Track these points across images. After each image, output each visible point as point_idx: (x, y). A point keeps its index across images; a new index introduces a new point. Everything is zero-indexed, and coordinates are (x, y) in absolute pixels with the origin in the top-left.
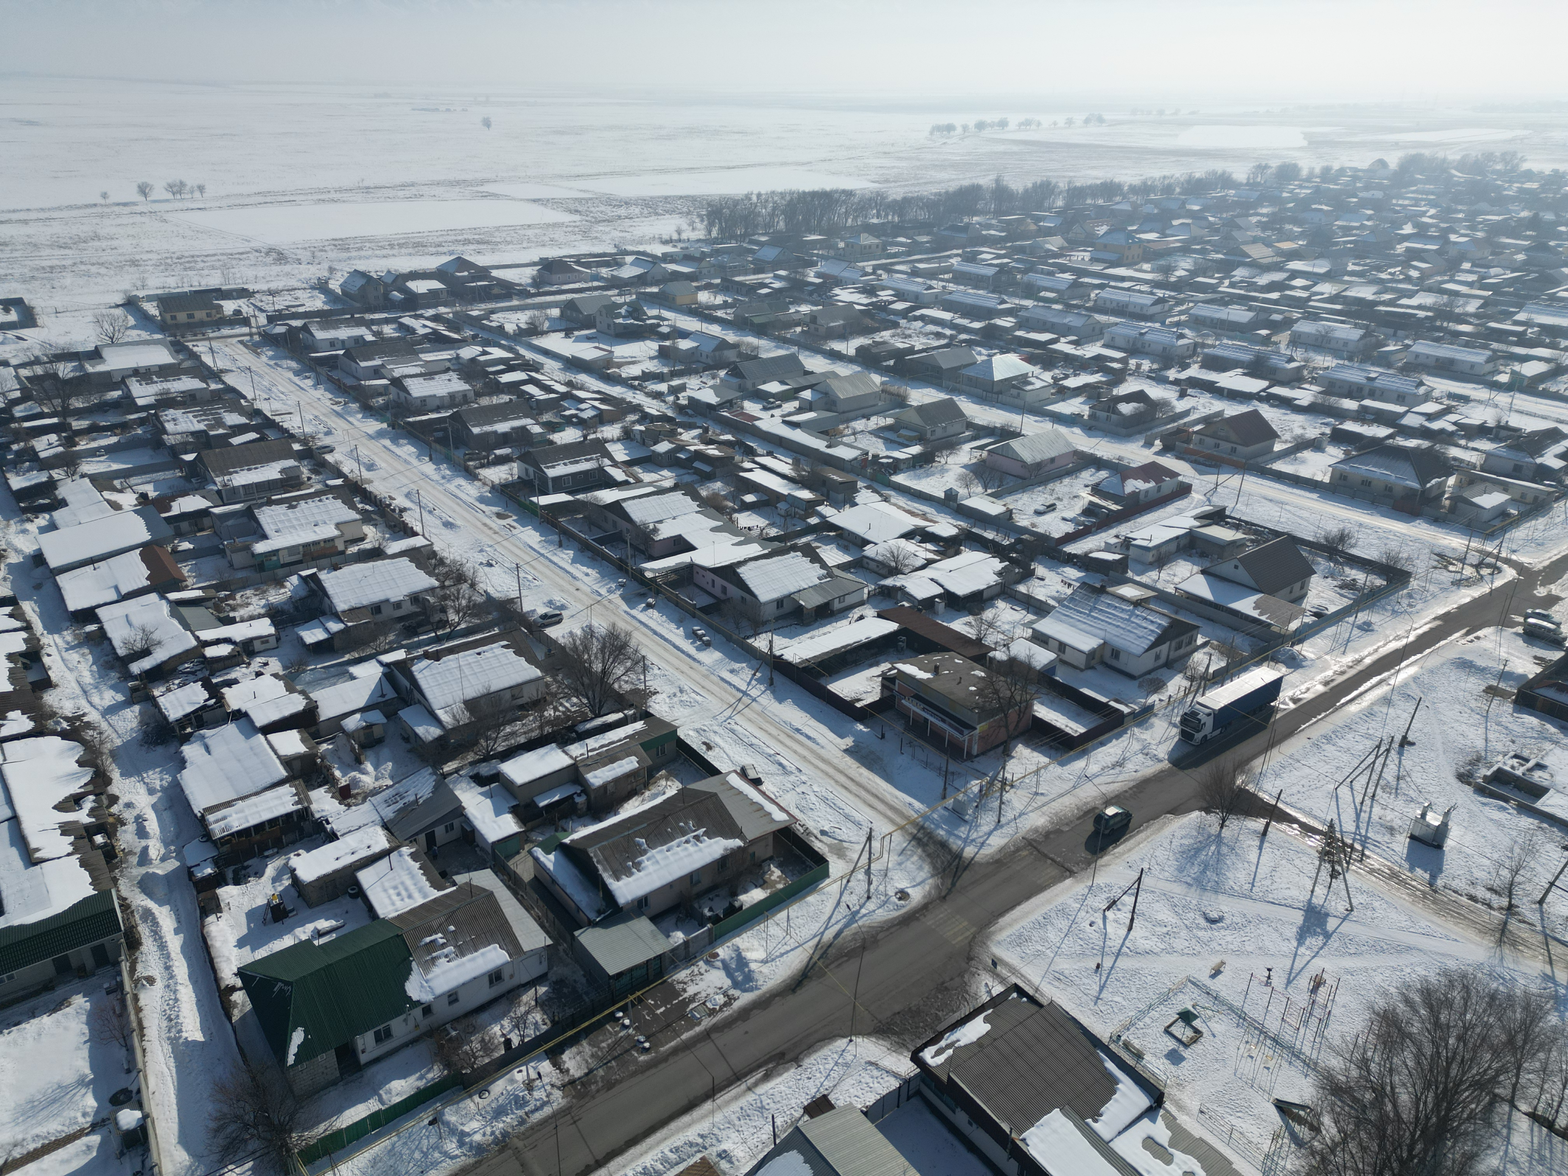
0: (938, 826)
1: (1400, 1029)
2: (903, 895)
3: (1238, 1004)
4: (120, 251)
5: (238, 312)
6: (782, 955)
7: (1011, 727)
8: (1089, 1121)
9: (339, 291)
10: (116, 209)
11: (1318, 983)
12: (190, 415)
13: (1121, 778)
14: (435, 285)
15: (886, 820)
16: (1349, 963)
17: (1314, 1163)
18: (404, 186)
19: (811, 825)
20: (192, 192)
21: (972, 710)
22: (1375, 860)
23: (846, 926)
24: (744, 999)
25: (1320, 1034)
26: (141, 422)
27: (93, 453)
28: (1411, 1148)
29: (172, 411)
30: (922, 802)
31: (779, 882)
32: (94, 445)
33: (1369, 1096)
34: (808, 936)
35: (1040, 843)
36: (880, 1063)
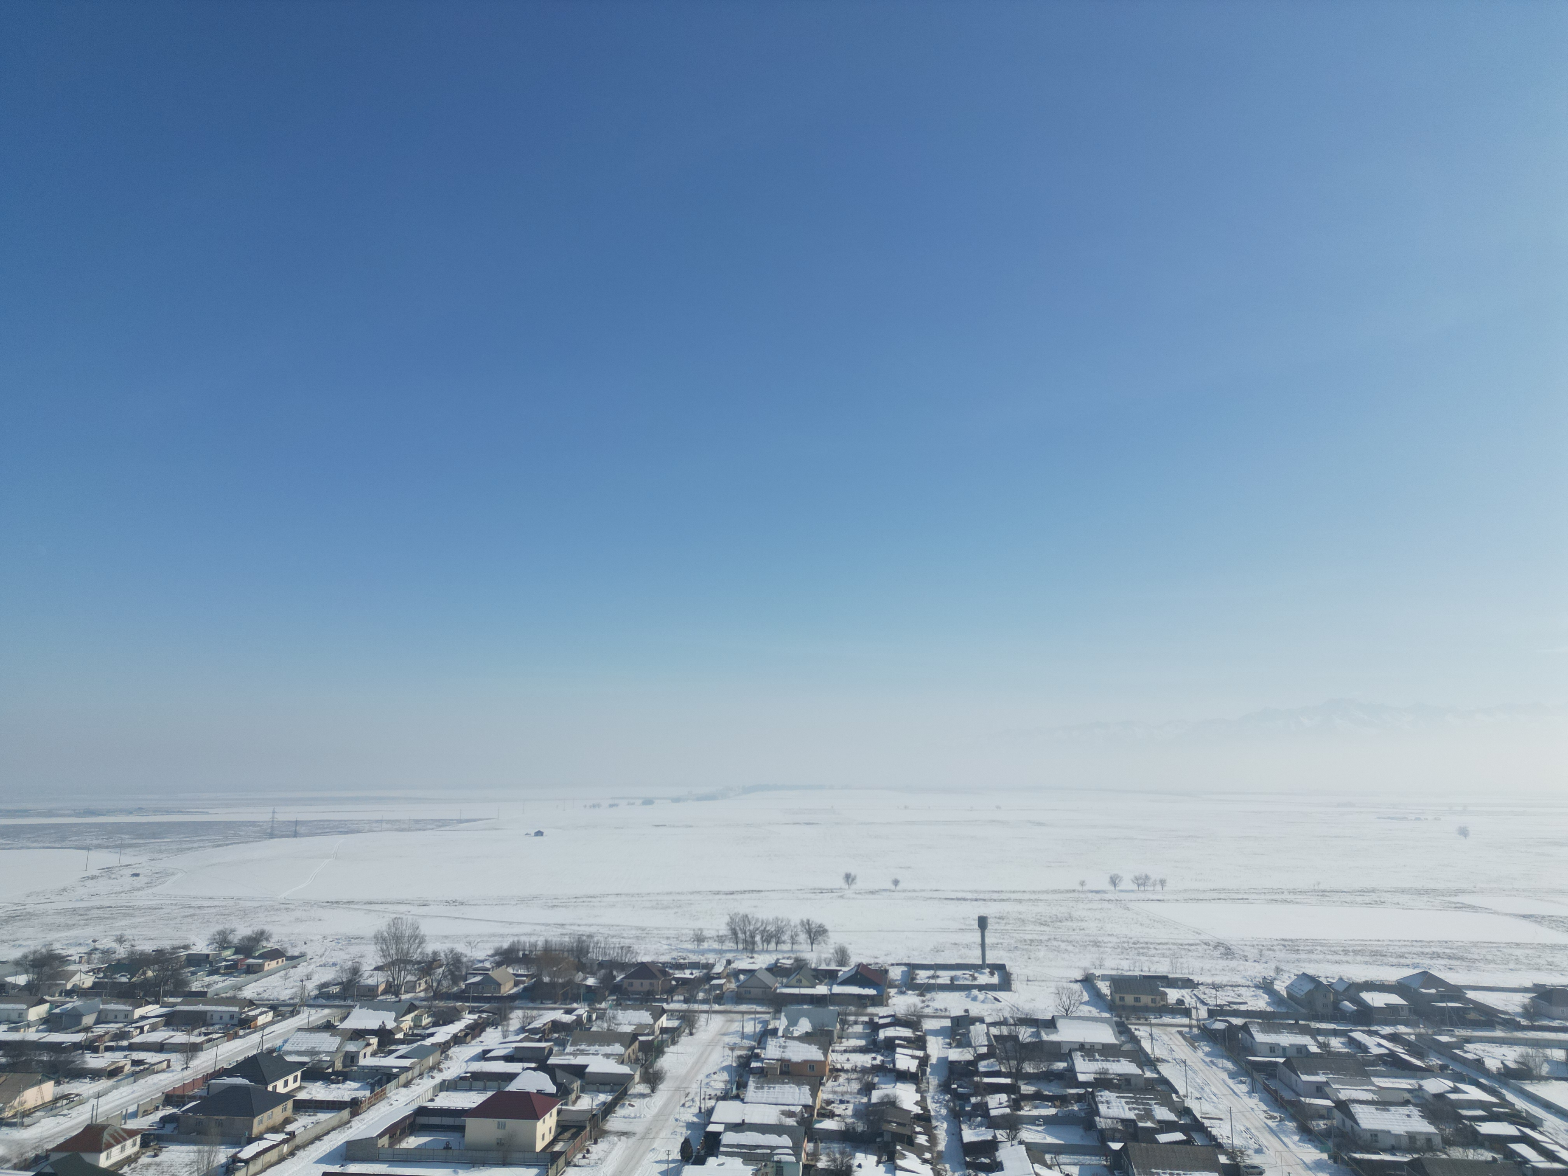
4: (1087, 932)
5: (1180, 1002)
9: (1285, 994)
10: (1090, 895)
12: (1123, 1100)
14: (1395, 999)
18: (1363, 892)
20: (1154, 885)
26: (1079, 1098)
27: (1033, 1121)
29: (1107, 1093)
32: (1035, 1112)
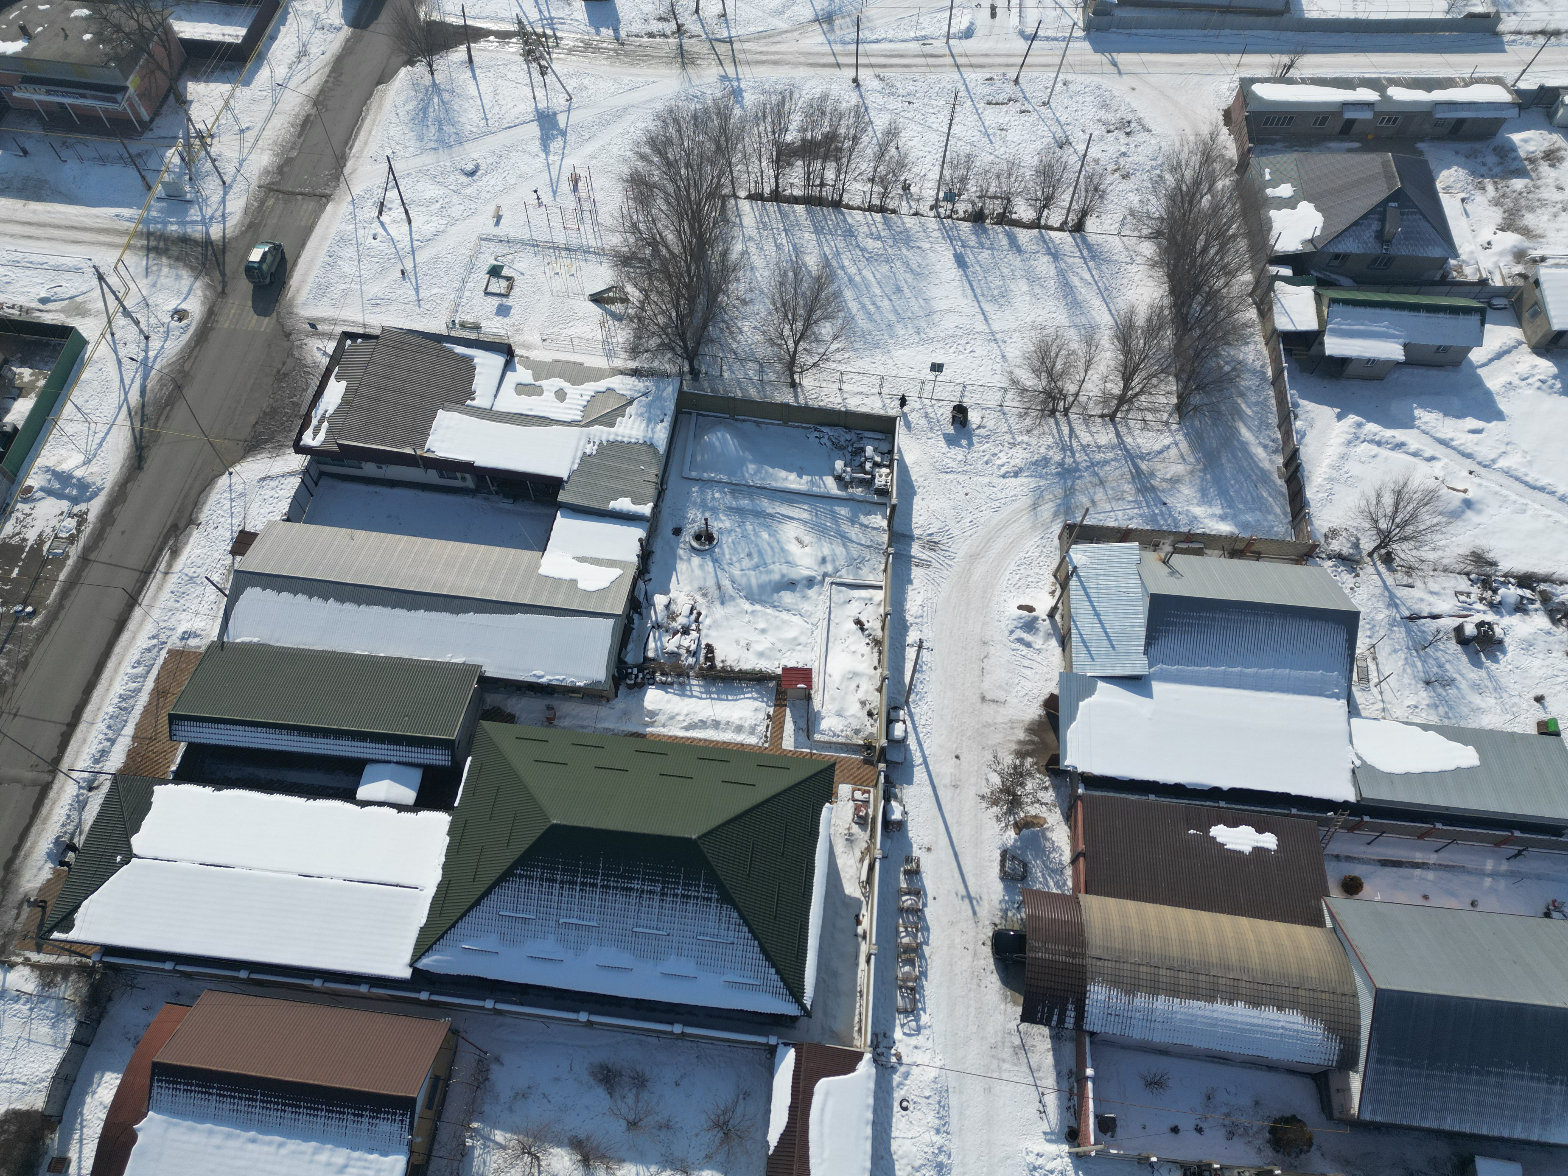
0: (165, 223)
1: (646, 184)
2: (180, 315)
3: (526, 236)
6: (100, 445)
7: (166, 65)
8: (469, 402)
11: (575, 181)
13: (313, 69)
15: (104, 249)
16: (589, 148)
17: (635, 326)
19: (21, 300)
21: (106, 65)
22: (568, 39)
23: (145, 377)
24: (95, 508)
25: (595, 223)
28: (689, 271)
30: (129, 206)
31: (37, 380)
33: (648, 251)
34: (113, 411)
35: (279, 183)
36: (271, 473)
